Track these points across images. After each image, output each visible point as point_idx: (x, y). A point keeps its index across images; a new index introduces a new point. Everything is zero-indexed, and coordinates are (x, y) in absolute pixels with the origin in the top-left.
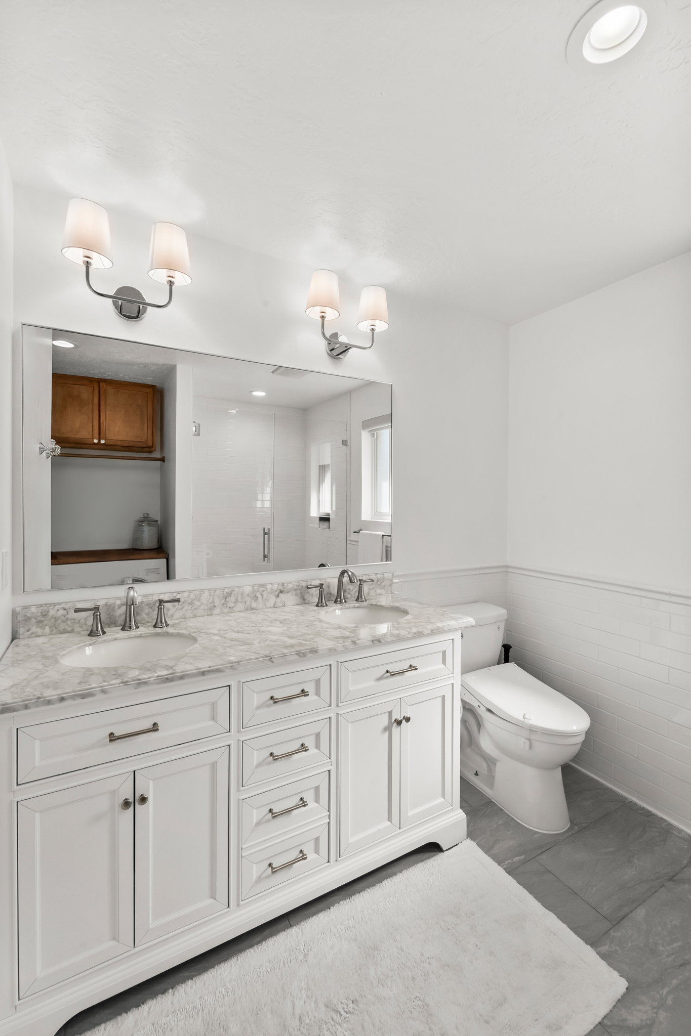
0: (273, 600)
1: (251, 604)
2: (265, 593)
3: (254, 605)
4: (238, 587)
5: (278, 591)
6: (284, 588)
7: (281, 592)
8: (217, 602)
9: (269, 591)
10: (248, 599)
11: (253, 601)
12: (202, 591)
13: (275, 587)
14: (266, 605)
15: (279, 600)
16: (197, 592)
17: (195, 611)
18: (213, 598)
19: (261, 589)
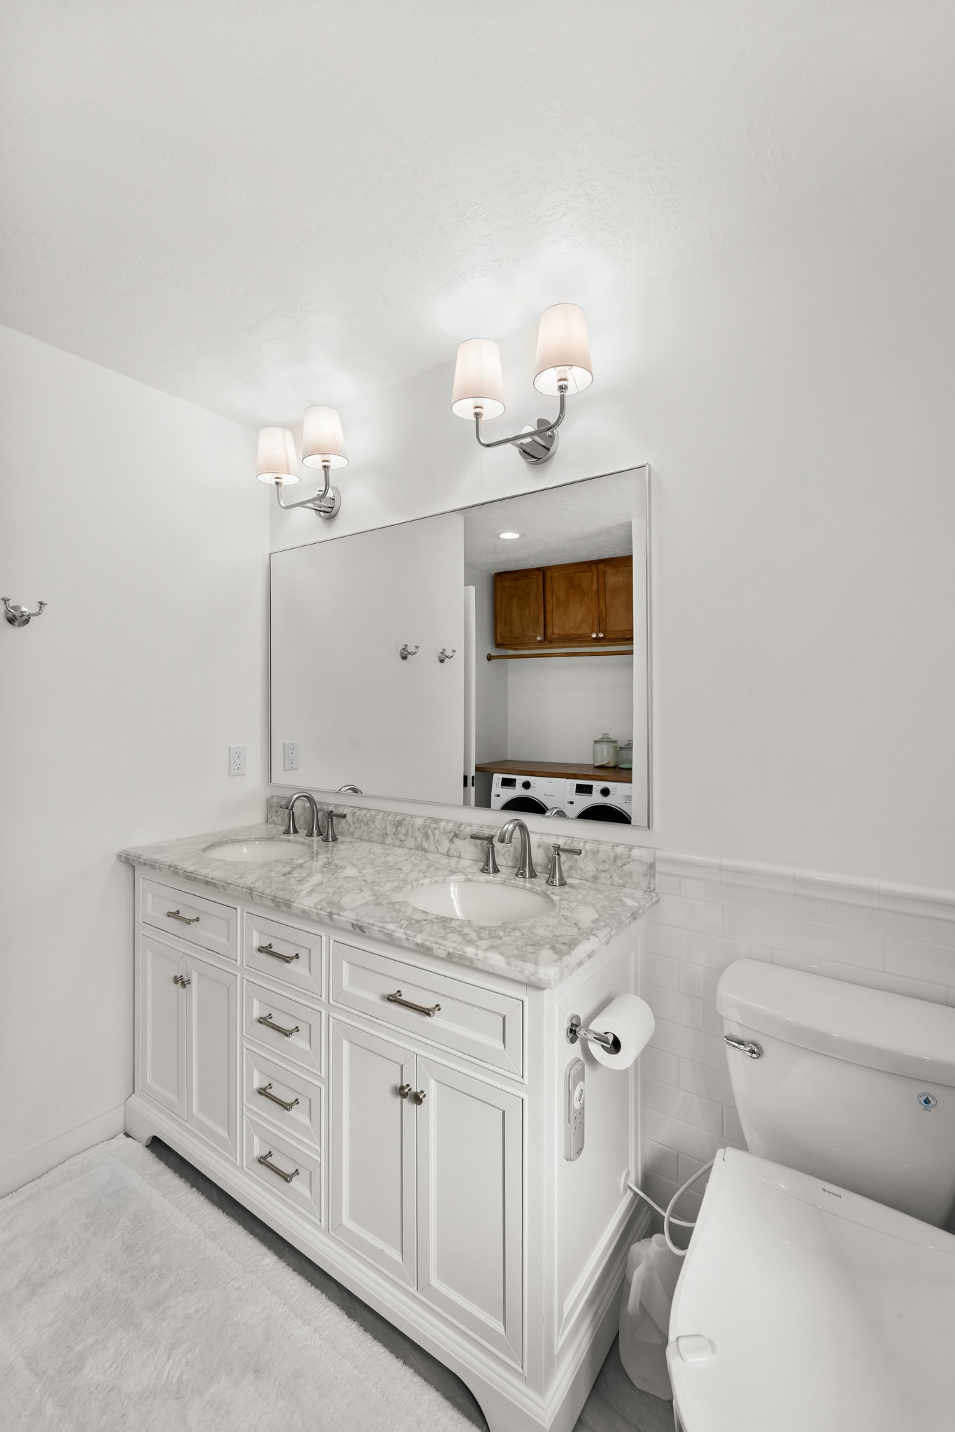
0: (445, 845)
1: (422, 843)
2: (437, 832)
3: (425, 845)
4: (413, 817)
5: (452, 834)
6: (460, 831)
7: (456, 835)
8: (390, 830)
9: (442, 830)
10: (418, 834)
11: (424, 839)
12: (379, 811)
13: (450, 826)
14: (438, 849)
15: (453, 846)
16: (373, 812)
17: (371, 835)
18: (386, 825)
19: (433, 825)
